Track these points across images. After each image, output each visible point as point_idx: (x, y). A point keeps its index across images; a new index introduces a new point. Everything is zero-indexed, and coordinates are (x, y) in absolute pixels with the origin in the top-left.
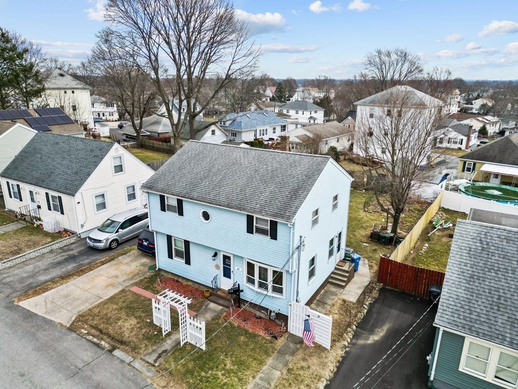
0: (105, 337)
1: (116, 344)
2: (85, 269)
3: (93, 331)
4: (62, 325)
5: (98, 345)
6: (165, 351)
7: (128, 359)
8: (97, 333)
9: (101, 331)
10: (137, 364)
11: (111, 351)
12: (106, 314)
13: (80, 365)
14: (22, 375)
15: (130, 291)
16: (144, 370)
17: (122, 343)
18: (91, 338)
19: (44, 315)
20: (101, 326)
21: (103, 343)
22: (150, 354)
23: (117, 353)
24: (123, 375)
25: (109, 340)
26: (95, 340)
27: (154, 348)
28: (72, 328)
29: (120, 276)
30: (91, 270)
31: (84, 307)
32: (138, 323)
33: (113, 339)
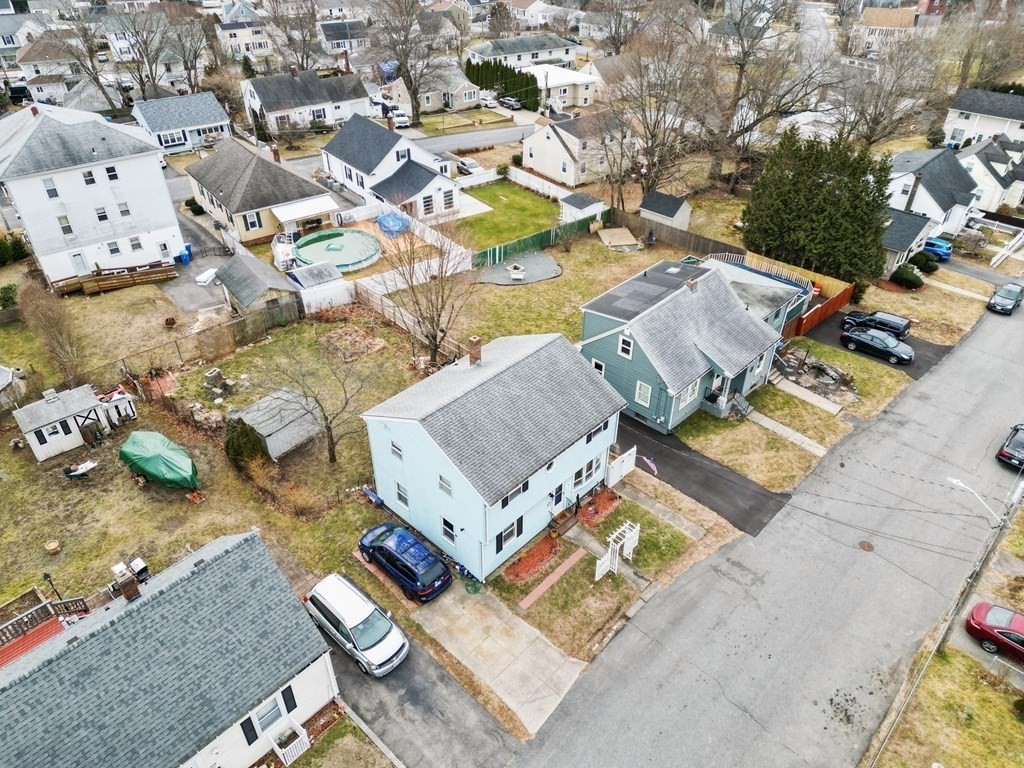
0: (607, 626)
1: (619, 615)
2: (455, 670)
3: (597, 638)
4: (584, 671)
5: (617, 632)
6: (636, 574)
7: (640, 603)
8: (600, 633)
9: (599, 630)
10: (647, 596)
11: (628, 619)
12: (574, 627)
13: (648, 640)
14: (661, 686)
15: (529, 608)
16: (653, 591)
17: (618, 609)
18: (606, 640)
19: (563, 696)
20: (592, 629)
21: (615, 628)
22: (638, 585)
23: (630, 614)
24: (659, 606)
25: (612, 623)
26: (610, 635)
27: (629, 582)
28: (592, 659)
29: (486, 625)
30: (459, 663)
31: (554, 652)
32: (594, 595)
33: (611, 618)
